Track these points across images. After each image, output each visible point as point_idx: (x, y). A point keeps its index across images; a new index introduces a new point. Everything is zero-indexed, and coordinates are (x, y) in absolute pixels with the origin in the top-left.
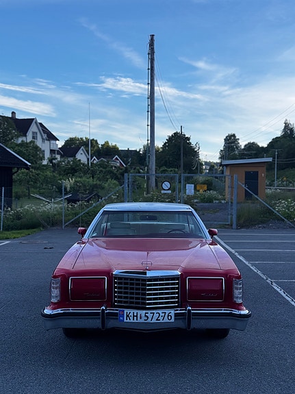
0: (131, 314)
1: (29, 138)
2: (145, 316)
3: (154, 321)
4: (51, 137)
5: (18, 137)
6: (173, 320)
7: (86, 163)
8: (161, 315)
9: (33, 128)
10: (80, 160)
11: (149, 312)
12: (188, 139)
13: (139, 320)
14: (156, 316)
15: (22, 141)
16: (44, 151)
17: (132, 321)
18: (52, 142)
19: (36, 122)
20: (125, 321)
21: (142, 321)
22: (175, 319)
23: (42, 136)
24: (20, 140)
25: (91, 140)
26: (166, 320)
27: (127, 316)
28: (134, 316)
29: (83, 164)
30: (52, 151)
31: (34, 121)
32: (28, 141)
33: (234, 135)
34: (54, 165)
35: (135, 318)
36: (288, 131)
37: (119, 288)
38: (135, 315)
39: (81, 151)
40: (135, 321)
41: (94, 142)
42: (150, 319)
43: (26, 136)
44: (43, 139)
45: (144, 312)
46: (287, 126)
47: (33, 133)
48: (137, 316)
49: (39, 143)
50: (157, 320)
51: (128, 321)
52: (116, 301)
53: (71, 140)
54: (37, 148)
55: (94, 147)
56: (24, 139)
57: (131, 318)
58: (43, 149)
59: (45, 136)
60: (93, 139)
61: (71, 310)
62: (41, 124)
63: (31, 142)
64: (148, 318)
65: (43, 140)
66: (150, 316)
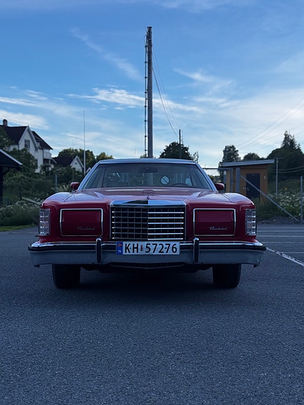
0: (131, 246)
1: (21, 146)
2: (147, 247)
3: (157, 253)
4: (44, 146)
5: (10, 145)
6: (178, 253)
7: (81, 170)
8: (165, 246)
9: (26, 136)
10: (74, 168)
11: (152, 243)
12: (187, 149)
13: (140, 253)
14: (159, 247)
15: (14, 149)
16: (37, 160)
17: (131, 253)
18: (46, 151)
19: (29, 130)
20: (124, 253)
21: (143, 253)
22: (181, 252)
23: (35, 144)
24: (12, 148)
25: (86, 152)
26: (170, 252)
27: (127, 248)
28: (134, 248)
29: (78, 172)
30: (45, 160)
31: (27, 129)
32: (20, 149)
33: (233, 146)
34: (47, 173)
35: (135, 250)
36: (289, 143)
37: (117, 220)
38: (136, 246)
39: (75, 161)
40: (135, 253)
41: (89, 154)
42: (152, 251)
43: (18, 144)
44: (35, 147)
45: (146, 243)
46: (287, 137)
47: (26, 141)
48: (137, 248)
49: (32, 151)
50: (160, 252)
51: (128, 253)
52: (113, 236)
53: (66, 151)
54: (29, 156)
55: (89, 159)
56: (16, 147)
57: (131, 251)
58: (36, 158)
59: (38, 145)
60: (88, 151)
61: (62, 244)
62: (34, 132)
63: (23, 150)
64: (150, 249)
65: (36, 149)
66: (152, 247)
